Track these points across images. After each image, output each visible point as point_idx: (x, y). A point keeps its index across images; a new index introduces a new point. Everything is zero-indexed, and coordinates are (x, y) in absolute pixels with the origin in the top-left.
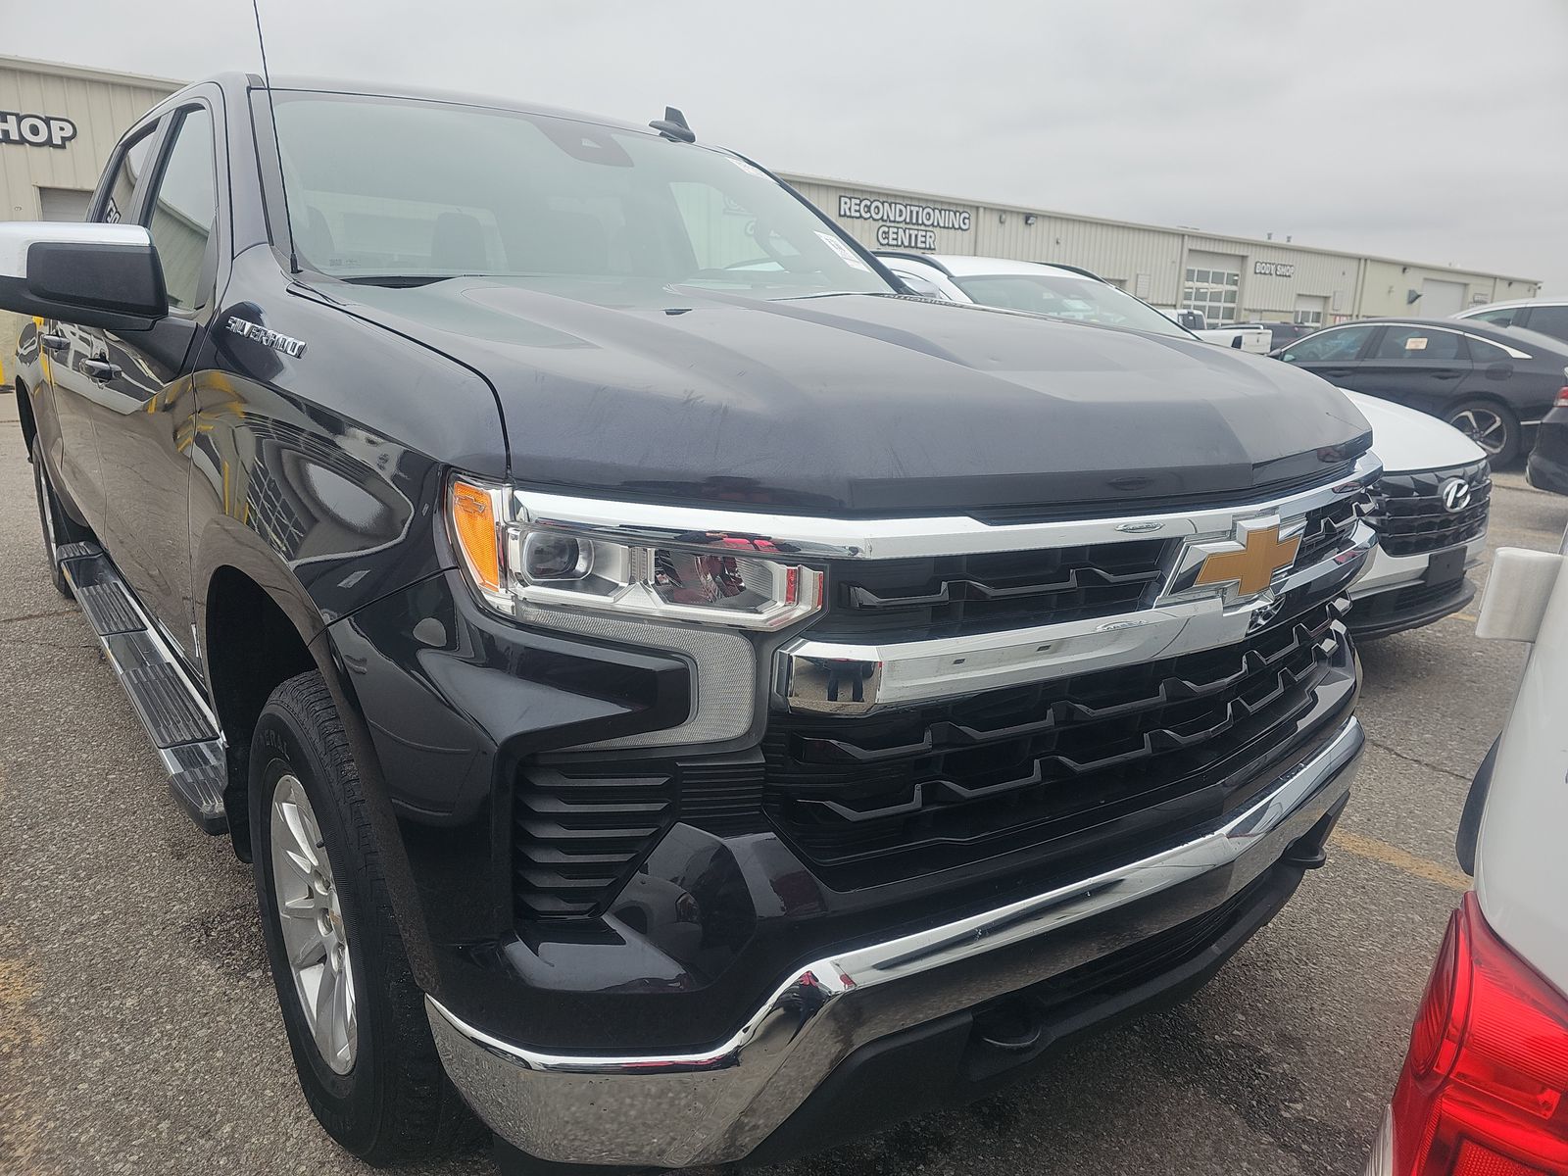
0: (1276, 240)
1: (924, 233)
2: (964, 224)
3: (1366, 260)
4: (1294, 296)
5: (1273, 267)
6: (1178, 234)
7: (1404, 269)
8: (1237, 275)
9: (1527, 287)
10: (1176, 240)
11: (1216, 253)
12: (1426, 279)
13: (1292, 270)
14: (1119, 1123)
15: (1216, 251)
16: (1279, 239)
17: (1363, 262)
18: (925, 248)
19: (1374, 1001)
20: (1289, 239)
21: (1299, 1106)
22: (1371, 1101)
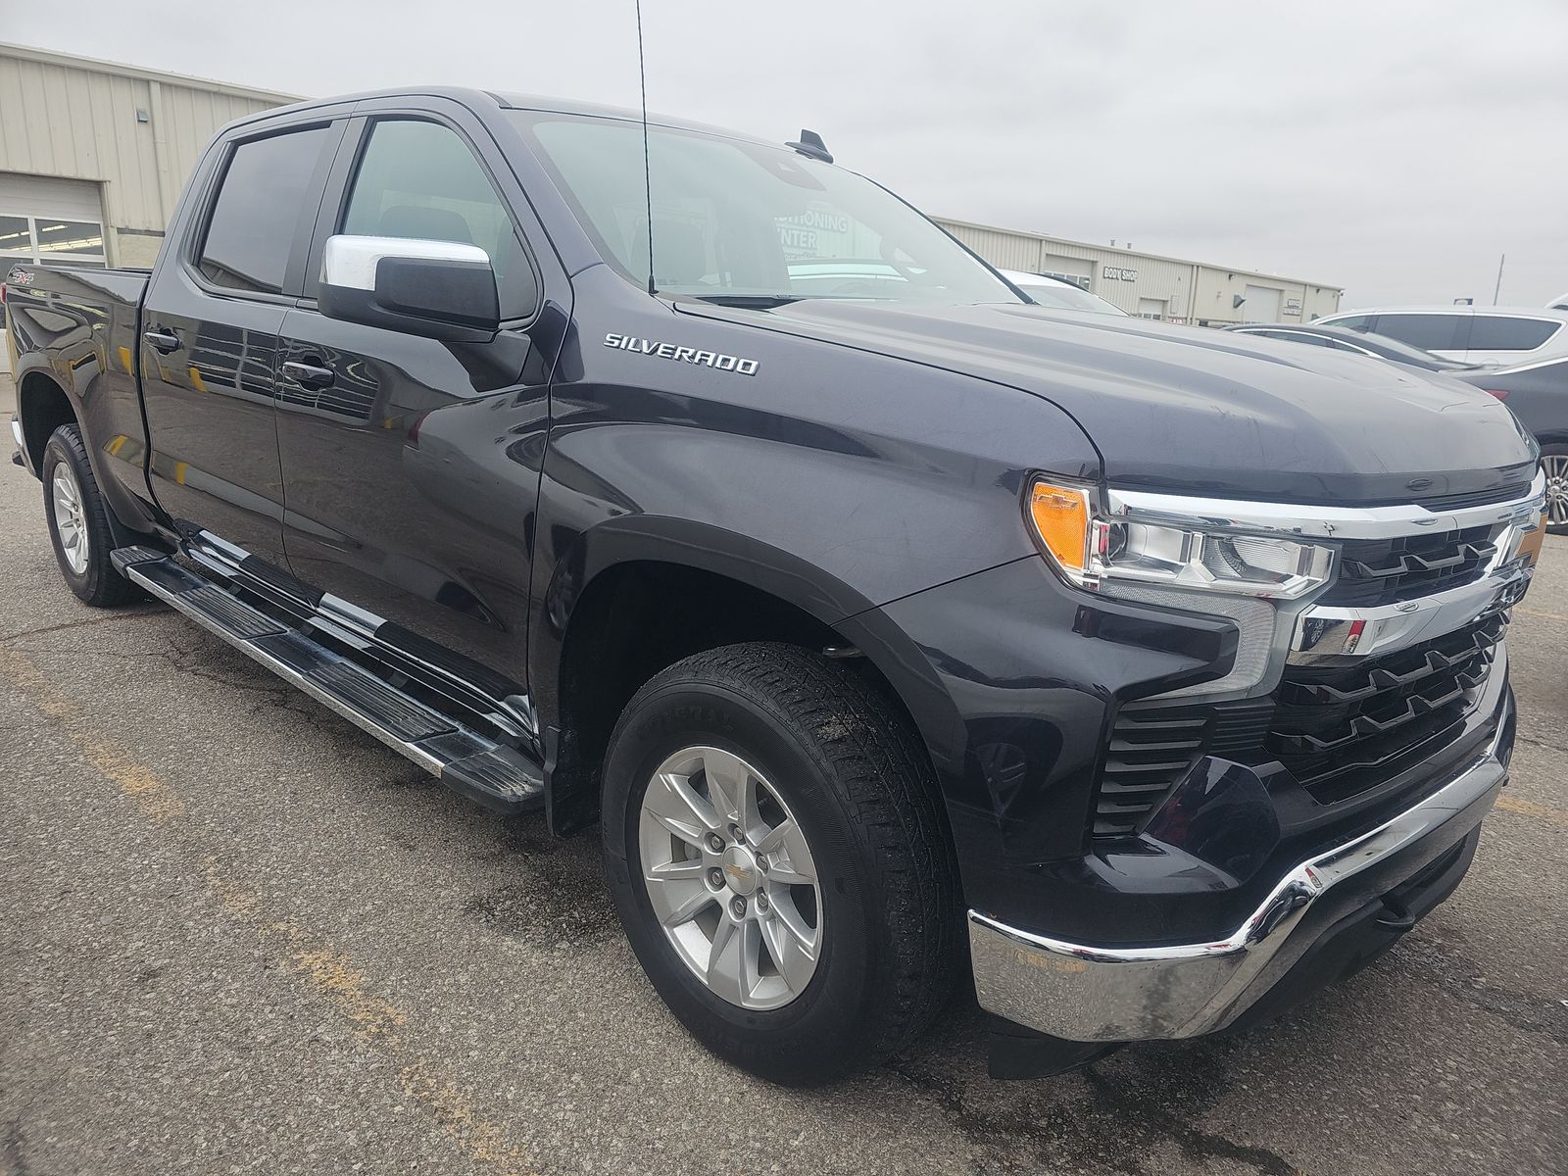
0: (1118, 246)
1: (806, 233)
2: (843, 228)
3: (1198, 267)
4: (1138, 298)
5: (1119, 272)
6: (1037, 240)
7: (1230, 276)
8: (1088, 279)
9: (1331, 293)
10: (1035, 243)
11: (1071, 258)
12: (1248, 285)
13: (1135, 275)
14: (1360, 1004)
15: (1070, 256)
16: (1120, 246)
17: (1195, 268)
18: (807, 248)
19: (1495, 898)
20: (1129, 245)
21: (1483, 980)
22: (1532, 972)
